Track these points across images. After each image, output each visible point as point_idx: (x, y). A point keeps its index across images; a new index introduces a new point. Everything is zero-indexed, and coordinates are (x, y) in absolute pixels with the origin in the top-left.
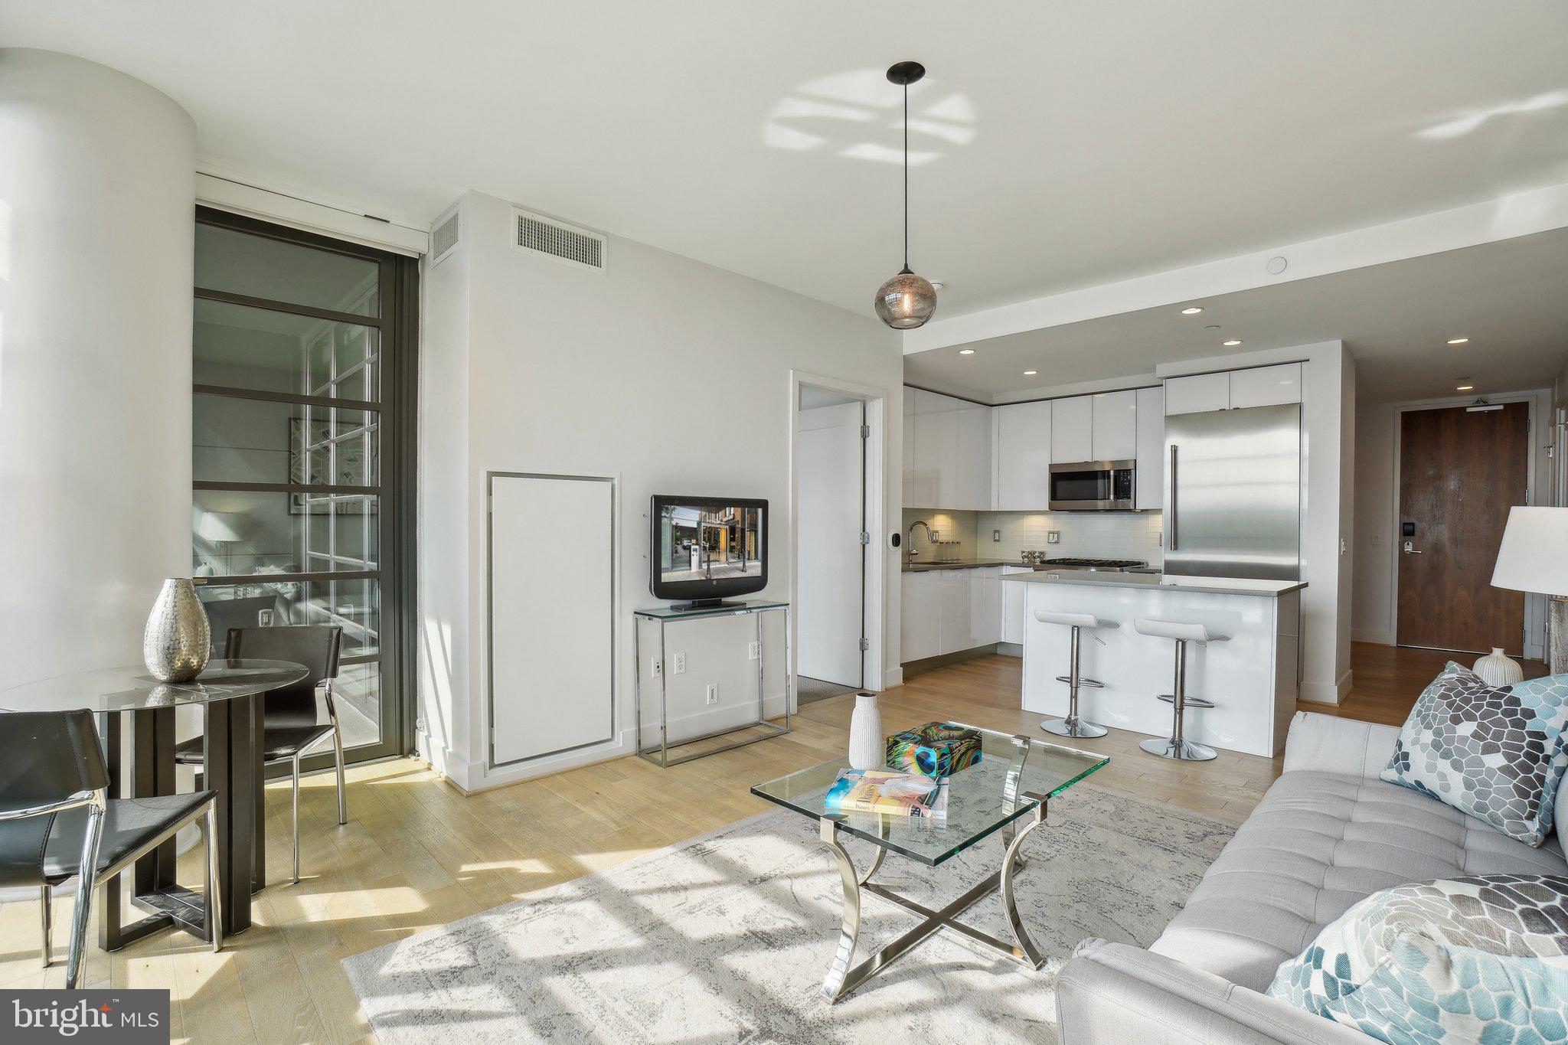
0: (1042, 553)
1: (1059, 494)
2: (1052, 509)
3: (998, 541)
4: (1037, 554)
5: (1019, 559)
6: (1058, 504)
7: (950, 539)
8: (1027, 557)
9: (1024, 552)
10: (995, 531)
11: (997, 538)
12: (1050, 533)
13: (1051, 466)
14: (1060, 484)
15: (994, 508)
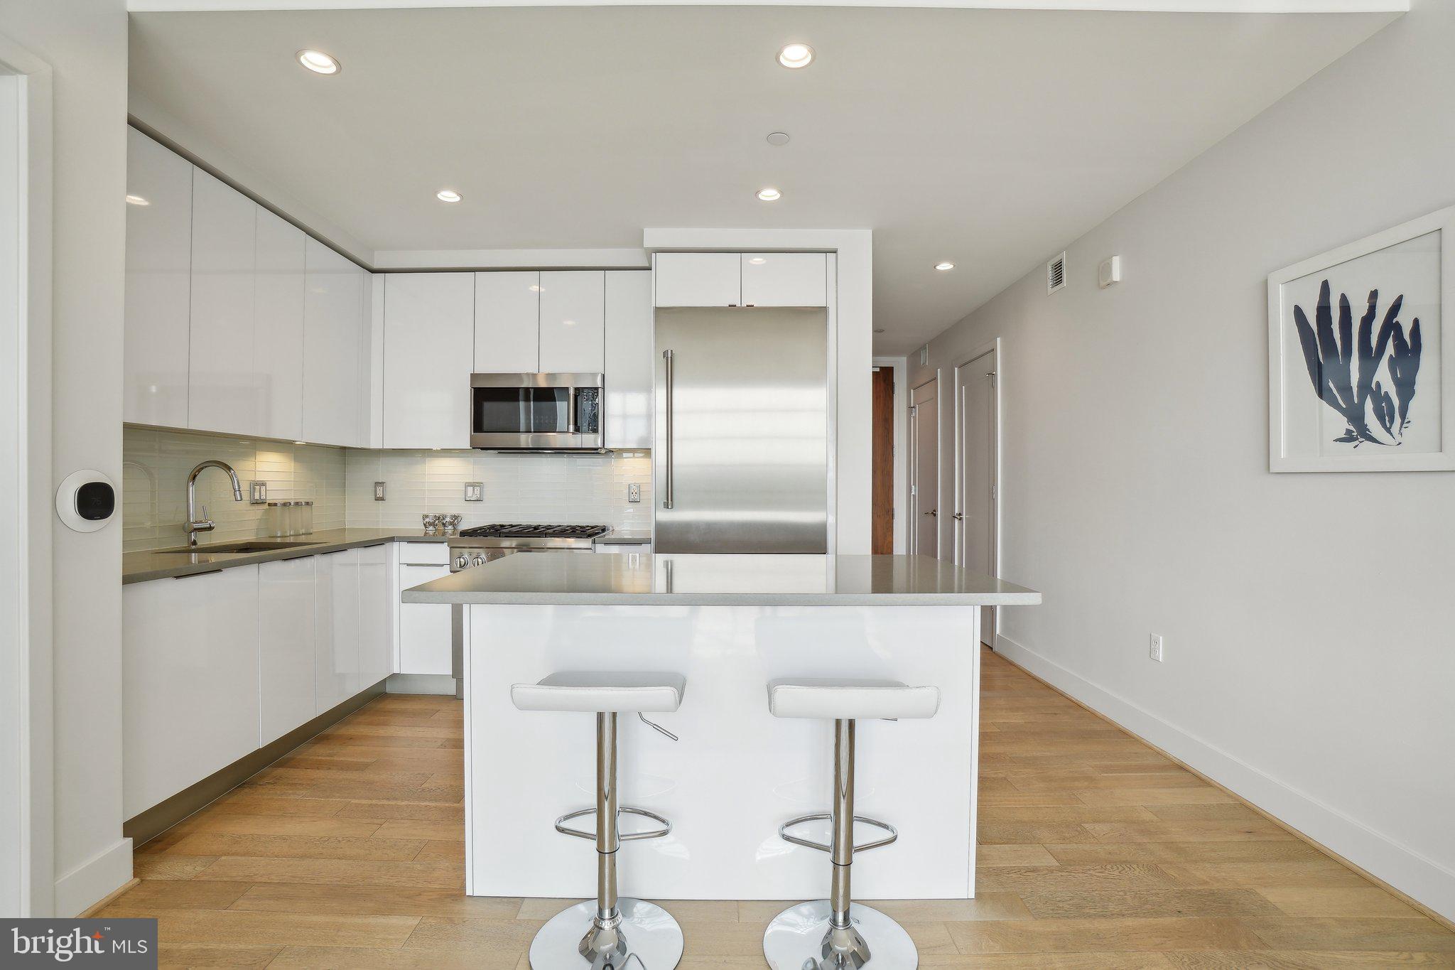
0: (456, 517)
1: (486, 422)
2: (477, 447)
3: (382, 499)
4: (448, 519)
5: (417, 528)
6: (487, 438)
7: (291, 497)
8: (433, 524)
9: (427, 516)
10: (377, 484)
11: (380, 494)
12: (468, 485)
13: (474, 377)
14: (488, 406)
15: (375, 444)
